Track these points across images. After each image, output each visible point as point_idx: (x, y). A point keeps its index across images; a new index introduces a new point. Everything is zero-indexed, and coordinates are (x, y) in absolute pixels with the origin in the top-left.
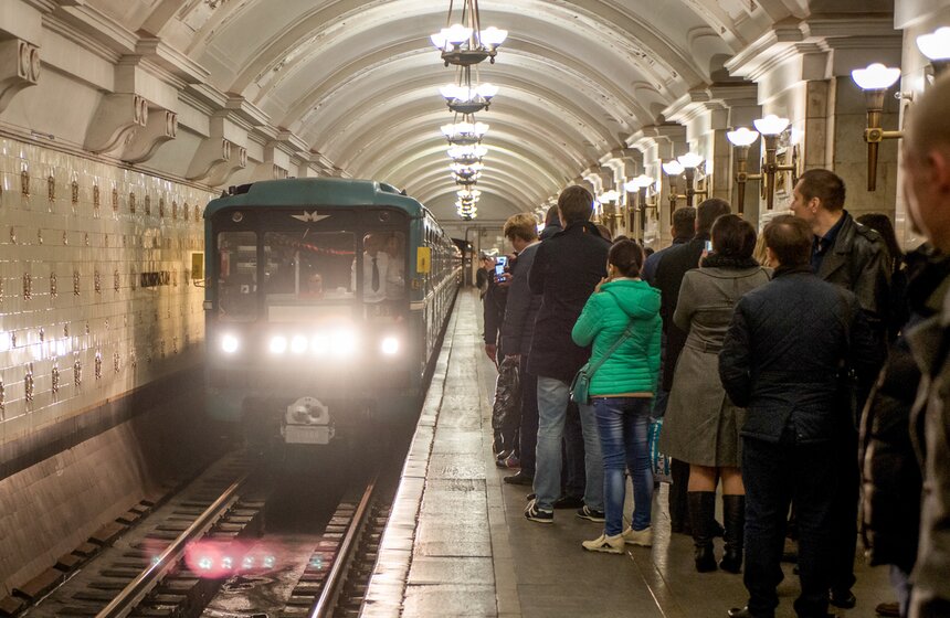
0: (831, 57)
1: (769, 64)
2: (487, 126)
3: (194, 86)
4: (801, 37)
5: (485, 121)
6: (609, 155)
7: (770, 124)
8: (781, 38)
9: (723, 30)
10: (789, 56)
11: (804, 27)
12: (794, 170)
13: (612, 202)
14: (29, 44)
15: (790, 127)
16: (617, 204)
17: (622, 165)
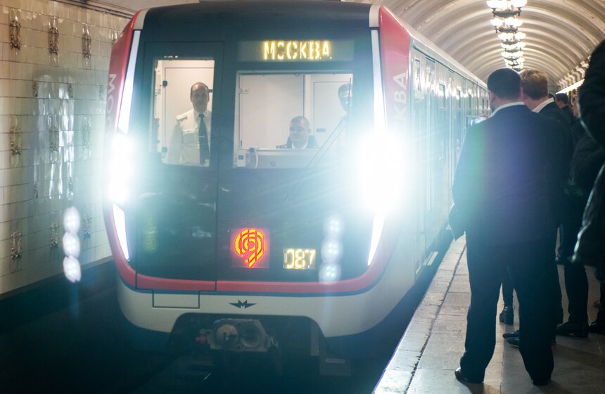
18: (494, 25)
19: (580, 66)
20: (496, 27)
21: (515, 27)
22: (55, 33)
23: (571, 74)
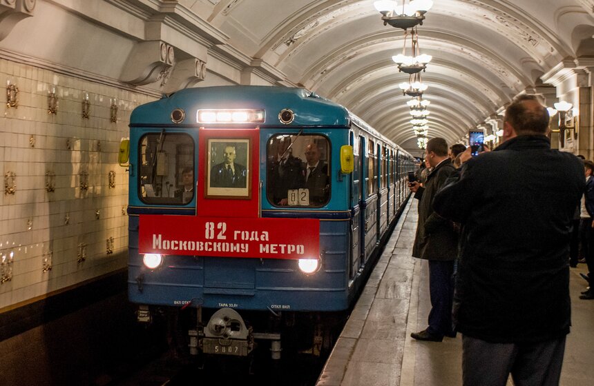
0: (590, 75)
1: (562, 78)
2: (429, 102)
3: (280, 82)
4: (575, 66)
5: (428, 100)
6: (489, 118)
7: (562, 106)
8: (566, 66)
9: (540, 62)
10: (569, 74)
11: (576, 61)
12: (574, 128)
13: (491, 141)
14: (201, 61)
15: (572, 108)
16: (494, 141)
17: (497, 123)
18: (402, 88)
19: (465, 137)
20: (404, 90)
21: (420, 90)
22: (88, 104)
23: (461, 140)
